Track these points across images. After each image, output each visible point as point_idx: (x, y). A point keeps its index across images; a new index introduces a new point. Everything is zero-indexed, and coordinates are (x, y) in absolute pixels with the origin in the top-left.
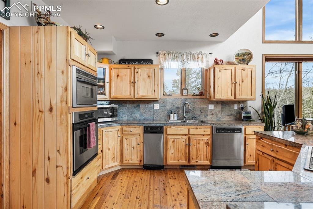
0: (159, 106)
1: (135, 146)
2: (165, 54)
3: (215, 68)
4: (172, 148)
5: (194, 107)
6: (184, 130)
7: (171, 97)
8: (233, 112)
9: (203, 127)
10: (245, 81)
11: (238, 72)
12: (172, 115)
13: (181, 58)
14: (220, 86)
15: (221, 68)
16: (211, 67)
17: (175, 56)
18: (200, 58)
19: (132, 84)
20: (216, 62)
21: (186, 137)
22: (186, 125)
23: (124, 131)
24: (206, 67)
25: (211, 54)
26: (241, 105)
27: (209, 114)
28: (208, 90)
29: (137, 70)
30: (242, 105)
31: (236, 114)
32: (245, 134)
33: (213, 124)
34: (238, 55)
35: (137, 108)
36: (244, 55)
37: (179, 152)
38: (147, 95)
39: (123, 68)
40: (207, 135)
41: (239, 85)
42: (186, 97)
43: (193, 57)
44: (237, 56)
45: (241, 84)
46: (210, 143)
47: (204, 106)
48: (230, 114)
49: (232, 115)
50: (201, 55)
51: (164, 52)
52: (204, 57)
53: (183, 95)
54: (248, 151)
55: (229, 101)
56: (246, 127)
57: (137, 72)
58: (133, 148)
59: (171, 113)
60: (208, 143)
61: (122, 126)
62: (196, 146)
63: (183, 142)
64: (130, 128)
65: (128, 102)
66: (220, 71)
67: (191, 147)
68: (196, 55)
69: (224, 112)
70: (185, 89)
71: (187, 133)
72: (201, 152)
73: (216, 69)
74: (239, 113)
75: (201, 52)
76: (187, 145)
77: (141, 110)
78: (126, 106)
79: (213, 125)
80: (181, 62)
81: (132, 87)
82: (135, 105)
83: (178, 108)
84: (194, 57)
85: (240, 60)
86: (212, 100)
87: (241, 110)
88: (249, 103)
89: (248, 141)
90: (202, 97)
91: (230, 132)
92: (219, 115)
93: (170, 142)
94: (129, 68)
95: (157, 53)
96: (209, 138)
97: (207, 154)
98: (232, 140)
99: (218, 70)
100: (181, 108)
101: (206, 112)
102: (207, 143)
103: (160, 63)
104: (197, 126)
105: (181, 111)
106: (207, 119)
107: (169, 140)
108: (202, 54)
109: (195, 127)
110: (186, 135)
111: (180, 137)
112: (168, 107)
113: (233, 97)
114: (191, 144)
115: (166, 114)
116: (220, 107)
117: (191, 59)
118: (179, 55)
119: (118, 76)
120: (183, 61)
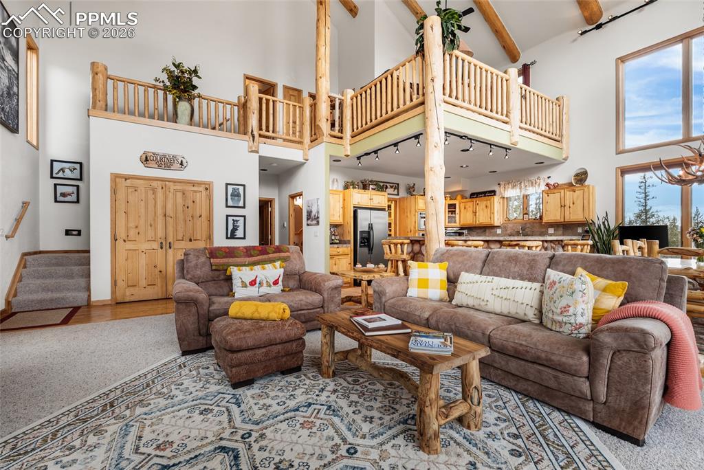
0: (501, 231)
2: (505, 184)
10: (576, 203)
11: (568, 194)
14: (548, 210)
15: (549, 193)
17: (514, 184)
18: (537, 184)
20: (549, 187)
25: (549, 177)
29: (478, 201)
34: (577, 175)
36: (580, 174)
38: (485, 222)
39: (468, 202)
41: (570, 207)
44: (575, 176)
47: (544, 230)
50: (538, 180)
53: (524, 220)
57: (478, 204)
66: (548, 196)
68: (534, 181)
70: (525, 214)
73: (544, 194)
75: (539, 177)
81: (474, 215)
82: (482, 230)
84: (532, 183)
85: (579, 181)
94: (472, 201)
95: (498, 184)
99: (546, 195)
112: (509, 231)
113: (563, 221)
116: (560, 231)
117: (529, 185)
118: (517, 184)
119: (465, 209)
120: (521, 188)
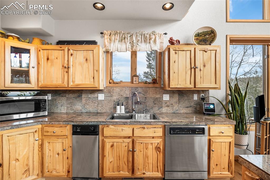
0: (105, 97)
1: (60, 152)
2: (110, 35)
3: (169, 49)
4: (110, 155)
5: (145, 97)
6: (127, 131)
7: (118, 85)
8: (192, 104)
9: (152, 126)
10: (208, 66)
11: (199, 54)
12: (118, 107)
13: (130, 40)
14: (176, 71)
15: (177, 49)
16: (165, 49)
17: (123, 37)
18: (153, 40)
19: (66, 70)
20: (171, 42)
21: (130, 140)
22: (129, 123)
23: (46, 132)
24: (160, 50)
25: (166, 34)
26: (201, 95)
27: (163, 105)
28: (162, 78)
29: (71, 51)
30: (203, 95)
31: (195, 106)
32: (209, 135)
33: (166, 122)
34: (198, 35)
35: (78, 99)
36: (205, 34)
37: (120, 159)
38: (84, 83)
39: (54, 50)
40: (158, 137)
41: (200, 70)
42: (136, 85)
43: (144, 38)
44: (196, 36)
45: (202, 69)
46: (161, 148)
47: (158, 96)
48: (188, 106)
49: (191, 107)
50: (153, 36)
51: (109, 32)
52: (157, 37)
53: (133, 83)
54: (213, 158)
55: (187, 90)
56: (211, 125)
57: (72, 55)
58: (58, 154)
59: (118, 105)
60: (159, 148)
61: (43, 126)
62: (142, 152)
63: (126, 146)
64: (53, 128)
65: (68, 92)
66: (176, 53)
67: (135, 153)
68: (148, 36)
69: (182, 103)
70: (135, 76)
71: (131, 135)
72: (149, 161)
73: (171, 50)
74: (200, 105)
75: (154, 32)
76: (131, 151)
77: (83, 101)
78: (65, 96)
79: (166, 124)
80: (130, 44)
81: (65, 73)
82: (76, 95)
83: (127, 98)
84: (146, 39)
85: (201, 41)
86: (166, 89)
87: (202, 101)
88: (212, 92)
89: (213, 145)
90: (156, 85)
91: (189, 134)
92: (176, 107)
93: (108, 146)
94: (61, 49)
95: (102, 33)
96: (160, 140)
97: (158, 163)
98: (192, 145)
99: (174, 52)
100: (130, 99)
101: (161, 103)
102: (157, 148)
103: (104, 45)
104: (145, 124)
105: (130, 102)
106: (161, 112)
107: (105, 144)
108: (155, 34)
109: (142, 126)
110: (129, 137)
111: (121, 140)
112: (115, 98)
113: (192, 86)
114: (135, 150)
115: (112, 105)
116: (176, 97)
117: (141, 40)
118: (127, 36)
119: (48, 59)
120: (132, 43)
